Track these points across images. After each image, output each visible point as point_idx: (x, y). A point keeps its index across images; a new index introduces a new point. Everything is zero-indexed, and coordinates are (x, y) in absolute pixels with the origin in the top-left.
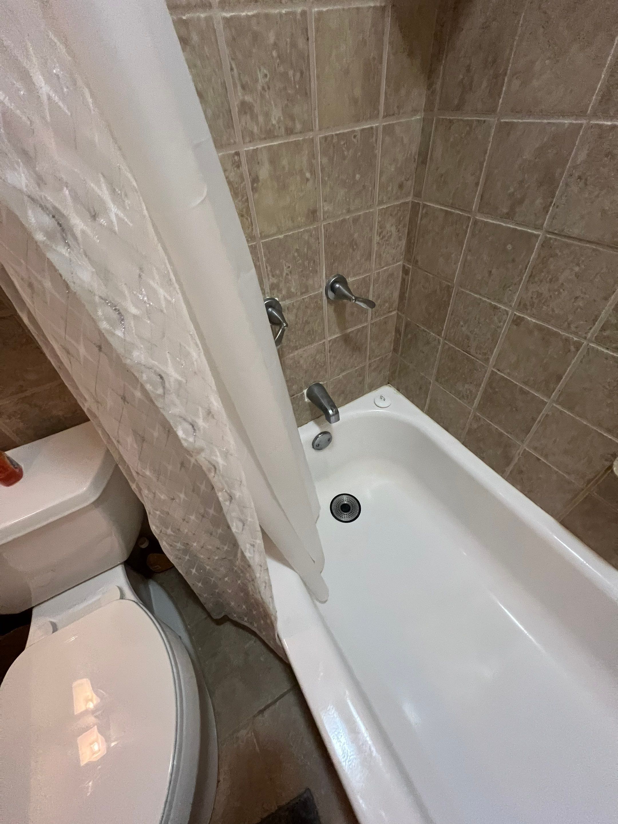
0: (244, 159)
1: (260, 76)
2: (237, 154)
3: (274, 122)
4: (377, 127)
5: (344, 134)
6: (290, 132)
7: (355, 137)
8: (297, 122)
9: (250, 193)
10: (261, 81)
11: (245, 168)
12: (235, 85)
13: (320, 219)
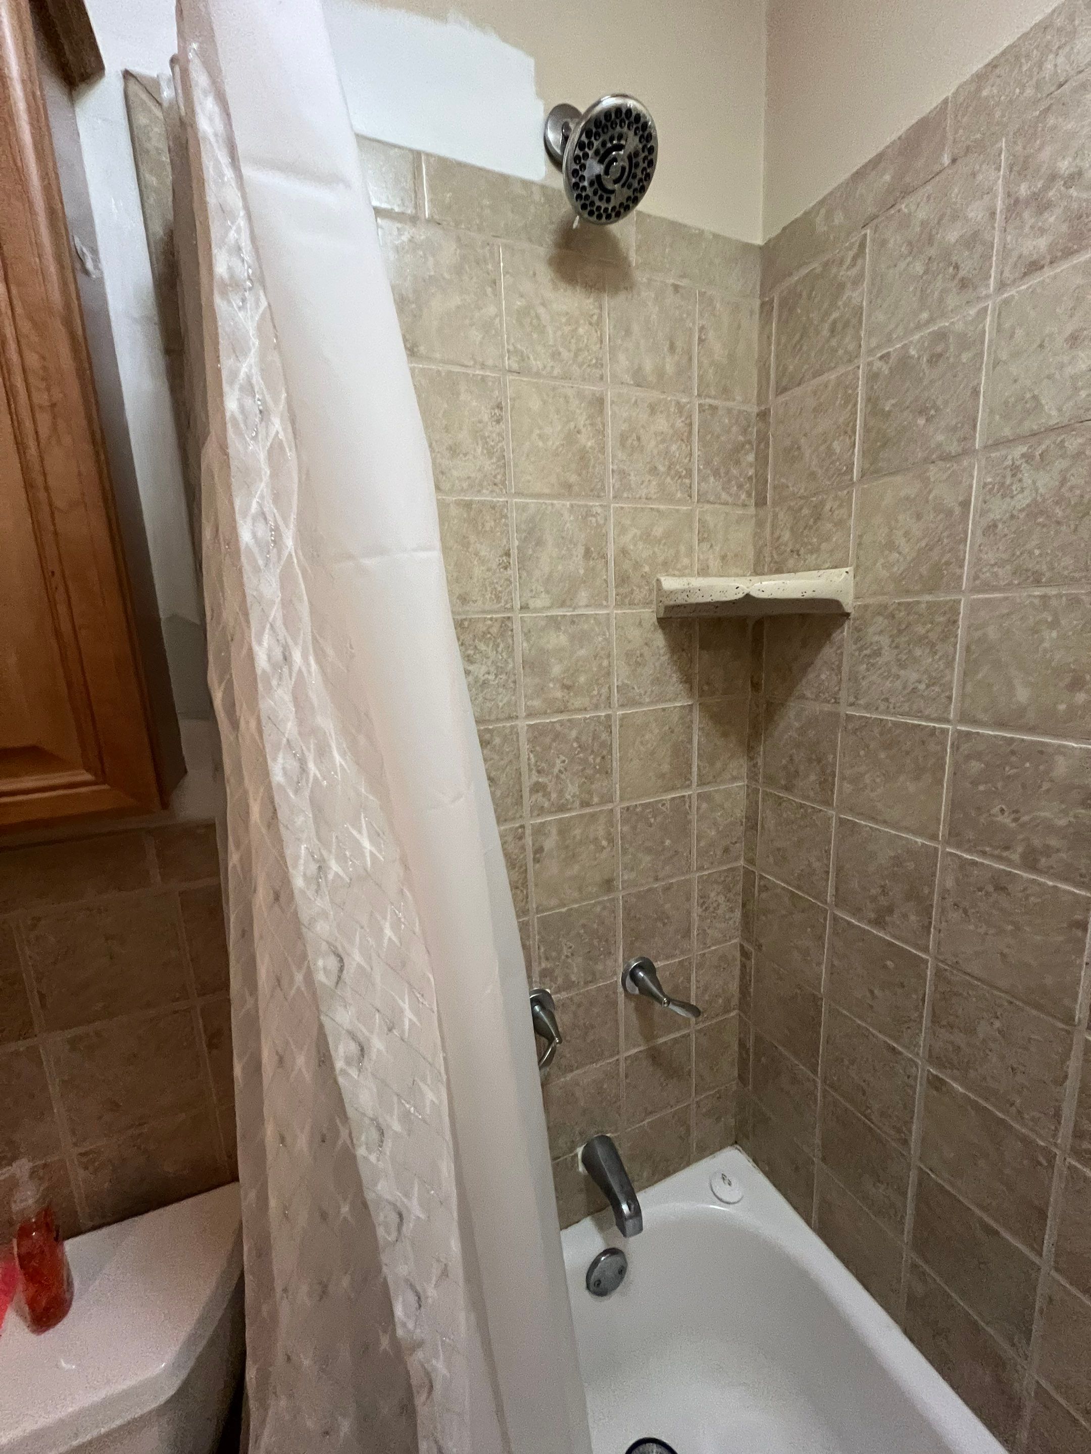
0: (528, 831)
1: (558, 761)
2: (522, 827)
3: (568, 797)
4: (690, 796)
5: (649, 803)
6: (585, 804)
7: (663, 805)
8: (594, 795)
9: (530, 864)
10: (559, 765)
11: (528, 840)
12: (530, 770)
13: (618, 888)
